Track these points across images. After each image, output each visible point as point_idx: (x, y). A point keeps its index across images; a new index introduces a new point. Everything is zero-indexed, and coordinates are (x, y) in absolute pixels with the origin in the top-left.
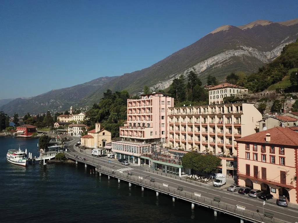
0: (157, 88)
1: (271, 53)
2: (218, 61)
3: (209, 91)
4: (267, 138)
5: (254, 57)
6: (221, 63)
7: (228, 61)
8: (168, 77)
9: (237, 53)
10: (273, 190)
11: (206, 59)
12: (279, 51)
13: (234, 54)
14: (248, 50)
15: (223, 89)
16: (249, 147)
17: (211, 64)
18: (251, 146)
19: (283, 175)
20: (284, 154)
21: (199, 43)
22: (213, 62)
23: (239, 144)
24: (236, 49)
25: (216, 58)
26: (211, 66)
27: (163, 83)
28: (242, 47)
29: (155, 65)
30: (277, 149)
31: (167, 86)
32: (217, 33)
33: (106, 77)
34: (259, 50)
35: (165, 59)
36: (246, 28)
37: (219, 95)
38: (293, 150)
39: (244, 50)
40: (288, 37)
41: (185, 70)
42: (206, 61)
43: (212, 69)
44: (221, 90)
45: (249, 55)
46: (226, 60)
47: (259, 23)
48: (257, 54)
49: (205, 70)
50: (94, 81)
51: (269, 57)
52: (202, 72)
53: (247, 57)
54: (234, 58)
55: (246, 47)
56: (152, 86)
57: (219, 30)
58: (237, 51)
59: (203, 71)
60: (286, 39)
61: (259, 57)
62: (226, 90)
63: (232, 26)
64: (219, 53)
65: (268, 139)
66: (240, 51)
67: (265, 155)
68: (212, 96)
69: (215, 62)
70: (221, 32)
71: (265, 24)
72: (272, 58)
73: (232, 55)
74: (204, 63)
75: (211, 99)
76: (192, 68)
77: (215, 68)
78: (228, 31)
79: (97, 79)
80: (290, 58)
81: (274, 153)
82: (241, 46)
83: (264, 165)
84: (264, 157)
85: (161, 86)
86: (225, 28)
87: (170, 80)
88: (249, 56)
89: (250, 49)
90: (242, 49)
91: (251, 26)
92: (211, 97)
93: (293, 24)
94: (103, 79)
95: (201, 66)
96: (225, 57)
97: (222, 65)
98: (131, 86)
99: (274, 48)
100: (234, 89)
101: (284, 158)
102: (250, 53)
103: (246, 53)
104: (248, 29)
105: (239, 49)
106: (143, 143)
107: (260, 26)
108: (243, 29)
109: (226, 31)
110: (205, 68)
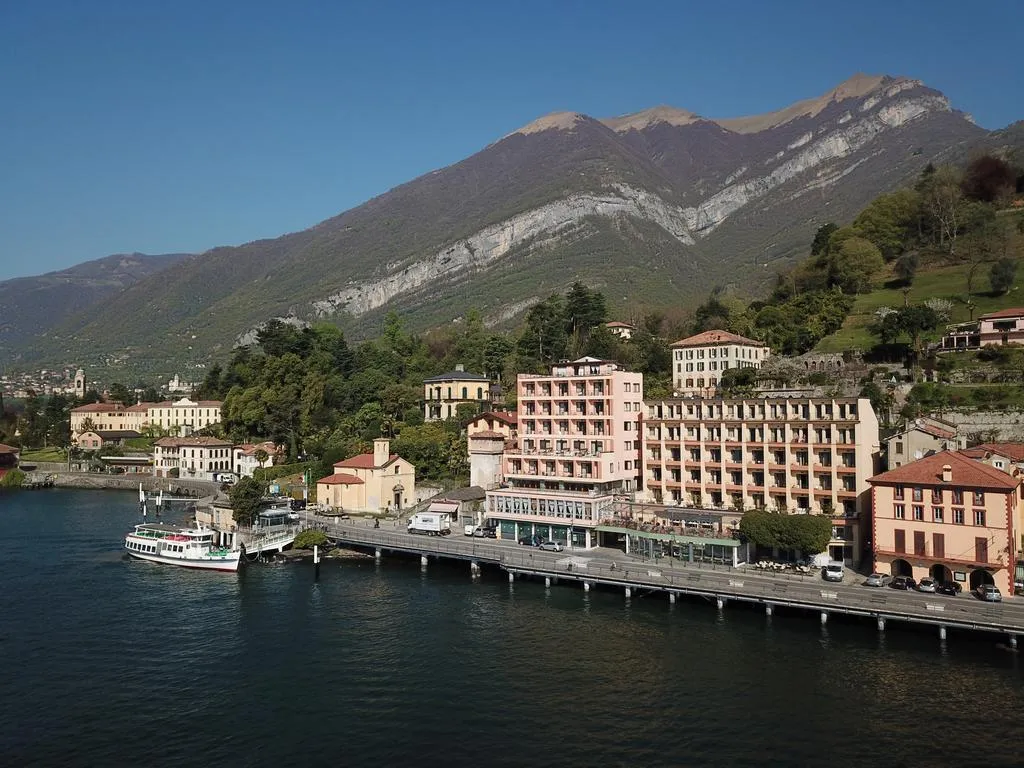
0: (342, 306)
1: (699, 214)
2: (544, 226)
3: (674, 351)
4: (945, 473)
5: (654, 224)
6: (554, 235)
7: (578, 229)
8: (381, 270)
9: (606, 207)
10: (960, 577)
11: (509, 217)
12: (719, 208)
13: (594, 209)
14: (634, 199)
15: (718, 348)
16: (902, 495)
17: (525, 237)
18: (908, 492)
19: (982, 545)
20: (983, 505)
21: (482, 161)
22: (531, 228)
23: (877, 488)
24: (599, 192)
25: (540, 215)
26: (526, 243)
27: (365, 288)
28: (618, 189)
29: (330, 224)
30: (968, 496)
31: (379, 299)
32: (539, 133)
33: (136, 255)
34: (666, 200)
35: (365, 206)
36: (625, 127)
37: (706, 361)
38: (1003, 497)
39: (625, 198)
40: (744, 169)
41: (440, 249)
42: (509, 224)
43: (528, 253)
44: (711, 348)
45: (636, 213)
46: (571, 226)
47: (662, 116)
48: (659, 212)
49: (506, 255)
50: (90, 269)
51: (692, 224)
52: (495, 262)
53: (632, 219)
54: (593, 219)
55: (628, 188)
56: (325, 296)
57: (544, 123)
58: (603, 199)
59: (500, 258)
60: (739, 173)
61: (665, 224)
62: (726, 350)
63: (585, 117)
64: (550, 201)
65: (948, 477)
66: (610, 200)
67: (941, 509)
68: (684, 363)
69: (536, 231)
70: (553, 133)
71: (680, 120)
72: (700, 226)
73: (590, 212)
74: (503, 230)
75: (679, 370)
76: (462, 246)
77: (535, 250)
78: (573, 130)
79: (100, 261)
80: (852, 268)
81: (962, 503)
82: (615, 185)
83: (939, 529)
84: (939, 513)
85: (355, 298)
86: (564, 120)
87: (390, 279)
88: (638, 218)
89: (642, 196)
90: (619, 194)
91: (640, 124)
92: (679, 365)
93: (754, 130)
94: (123, 264)
95: (492, 239)
96: (568, 216)
97: (559, 242)
98: (243, 294)
99: (707, 197)
100: (743, 347)
101: (983, 513)
102: (641, 208)
103: (630, 207)
104: (632, 130)
105: (609, 191)
106: (592, 493)
107: (665, 125)
108: (616, 130)
109: (567, 129)
110: (503, 248)
